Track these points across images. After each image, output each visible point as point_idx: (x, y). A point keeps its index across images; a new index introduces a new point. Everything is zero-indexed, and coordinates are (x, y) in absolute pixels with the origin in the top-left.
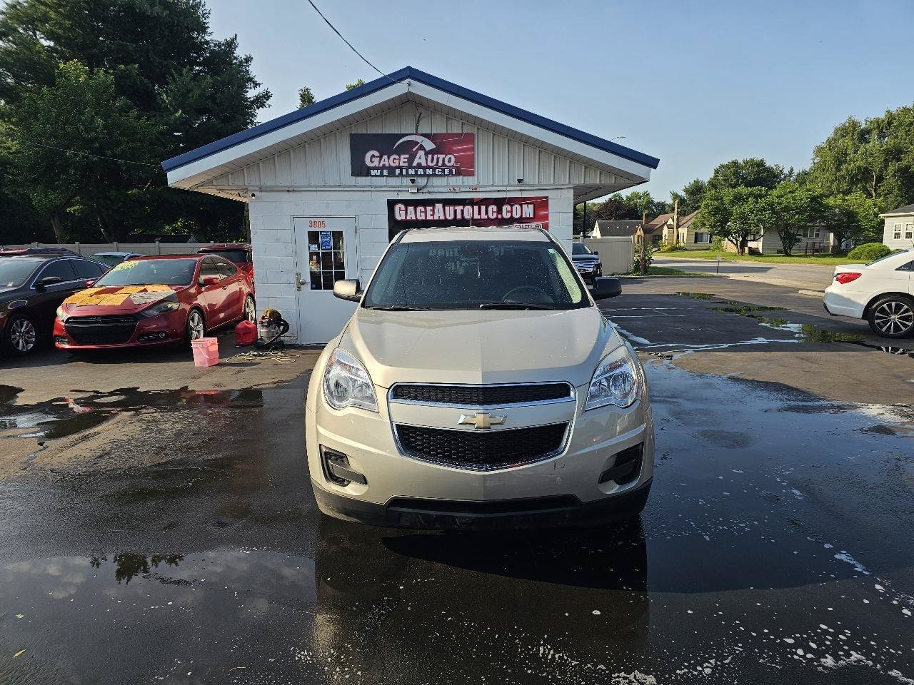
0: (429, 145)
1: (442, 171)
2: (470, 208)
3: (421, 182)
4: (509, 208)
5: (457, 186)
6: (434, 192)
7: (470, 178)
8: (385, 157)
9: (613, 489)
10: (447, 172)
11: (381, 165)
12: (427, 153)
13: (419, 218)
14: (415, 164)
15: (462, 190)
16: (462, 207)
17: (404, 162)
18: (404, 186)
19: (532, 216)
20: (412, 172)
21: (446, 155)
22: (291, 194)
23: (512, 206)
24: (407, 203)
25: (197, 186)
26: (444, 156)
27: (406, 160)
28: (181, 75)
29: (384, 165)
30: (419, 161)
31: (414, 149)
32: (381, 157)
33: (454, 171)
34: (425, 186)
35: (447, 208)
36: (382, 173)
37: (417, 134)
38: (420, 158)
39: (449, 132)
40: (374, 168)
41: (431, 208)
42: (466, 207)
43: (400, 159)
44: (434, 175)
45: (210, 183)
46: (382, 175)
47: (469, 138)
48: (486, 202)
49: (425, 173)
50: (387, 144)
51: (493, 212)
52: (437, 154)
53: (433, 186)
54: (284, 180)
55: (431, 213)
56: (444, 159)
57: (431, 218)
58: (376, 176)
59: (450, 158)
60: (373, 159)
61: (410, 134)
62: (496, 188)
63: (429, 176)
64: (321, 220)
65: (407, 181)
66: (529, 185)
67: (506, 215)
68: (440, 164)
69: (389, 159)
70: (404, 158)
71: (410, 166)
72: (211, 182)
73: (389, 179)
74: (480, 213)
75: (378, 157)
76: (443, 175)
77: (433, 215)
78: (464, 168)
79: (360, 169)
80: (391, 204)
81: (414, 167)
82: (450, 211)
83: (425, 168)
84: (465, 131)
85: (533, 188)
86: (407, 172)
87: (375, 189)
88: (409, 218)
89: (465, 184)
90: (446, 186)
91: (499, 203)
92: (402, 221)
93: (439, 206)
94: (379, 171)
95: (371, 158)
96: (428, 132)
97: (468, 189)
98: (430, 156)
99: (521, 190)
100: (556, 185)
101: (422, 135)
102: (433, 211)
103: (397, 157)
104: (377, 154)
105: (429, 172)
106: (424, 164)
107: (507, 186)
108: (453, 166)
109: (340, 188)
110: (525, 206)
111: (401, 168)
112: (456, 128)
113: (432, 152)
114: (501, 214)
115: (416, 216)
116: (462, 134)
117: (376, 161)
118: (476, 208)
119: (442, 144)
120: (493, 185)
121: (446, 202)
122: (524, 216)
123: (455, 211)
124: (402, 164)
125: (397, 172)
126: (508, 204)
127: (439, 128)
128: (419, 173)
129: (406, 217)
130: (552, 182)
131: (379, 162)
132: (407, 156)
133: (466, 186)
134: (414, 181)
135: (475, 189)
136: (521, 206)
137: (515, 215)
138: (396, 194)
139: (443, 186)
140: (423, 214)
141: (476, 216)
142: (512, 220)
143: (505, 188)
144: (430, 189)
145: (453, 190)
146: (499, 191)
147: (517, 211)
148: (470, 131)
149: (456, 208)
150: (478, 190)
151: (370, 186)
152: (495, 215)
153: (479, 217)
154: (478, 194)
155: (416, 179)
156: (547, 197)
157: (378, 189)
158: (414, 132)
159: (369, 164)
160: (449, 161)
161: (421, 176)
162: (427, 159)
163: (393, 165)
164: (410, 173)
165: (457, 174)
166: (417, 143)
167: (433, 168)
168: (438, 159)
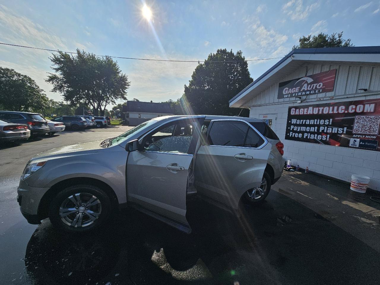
0: (310, 80)
1: (315, 91)
2: (327, 108)
3: (304, 97)
4: (354, 107)
5: (322, 98)
6: (310, 102)
7: (331, 93)
8: (290, 89)
10: (317, 91)
12: (308, 84)
13: (301, 114)
14: (302, 90)
15: (324, 99)
16: (322, 108)
18: (296, 101)
19: (372, 111)
21: (318, 83)
22: (260, 107)
23: (356, 106)
24: (296, 108)
29: (289, 93)
30: (304, 89)
31: (302, 84)
32: (288, 90)
33: (321, 90)
34: (305, 99)
36: (288, 96)
37: (306, 76)
38: (304, 87)
39: (322, 72)
40: (285, 95)
41: (307, 109)
42: (325, 108)
44: (310, 94)
46: (288, 97)
48: (338, 105)
49: (305, 93)
50: (292, 84)
51: (342, 109)
52: (313, 84)
53: (309, 99)
54: (259, 103)
55: (307, 111)
56: (316, 85)
57: (306, 114)
58: (286, 98)
59: (320, 85)
61: (302, 78)
62: (346, 96)
63: (308, 95)
64: (266, 115)
67: (351, 111)
68: (314, 88)
69: (292, 89)
70: (298, 88)
71: (300, 92)
73: (291, 98)
74: (333, 110)
76: (315, 93)
77: (307, 112)
80: (290, 109)
82: (316, 109)
83: (306, 91)
84: (332, 69)
85: (376, 93)
88: (296, 114)
89: (326, 96)
90: (316, 98)
91: (347, 104)
92: (293, 115)
93: (311, 108)
96: (311, 74)
97: (328, 98)
98: (309, 86)
99: (365, 96)
102: (308, 110)
103: (295, 88)
105: (308, 93)
106: (306, 89)
107: (355, 94)
108: (321, 88)
109: (274, 104)
110: (367, 106)
111: (295, 93)
112: (326, 69)
113: (311, 83)
114: (348, 110)
115: (299, 113)
117: (287, 91)
118: (331, 108)
119: (316, 79)
120: (344, 95)
121: (314, 106)
122: (365, 111)
123: (319, 110)
124: (296, 91)
125: (294, 95)
126: (353, 104)
127: (317, 71)
128: (303, 94)
129: (295, 114)
132: (299, 87)
133: (327, 97)
134: (300, 98)
135: (333, 98)
136: (364, 105)
137: (358, 111)
138: (292, 104)
139: (314, 99)
140: (303, 112)
141: (331, 112)
142: (355, 114)
143: (353, 96)
144: (308, 101)
145: (319, 99)
146: (347, 98)
147: (360, 108)
148: (335, 68)
149: (320, 108)
150: (334, 98)
151: (284, 102)
152: (343, 111)
153: (332, 113)
154: (334, 100)
155: (301, 97)
157: (286, 103)
158: (305, 76)
159: (284, 93)
160: (319, 86)
161: (304, 95)
162: (307, 87)
163: (293, 92)
164: (299, 95)
165: (322, 92)
166: (305, 80)
167: (310, 91)
168: (313, 86)
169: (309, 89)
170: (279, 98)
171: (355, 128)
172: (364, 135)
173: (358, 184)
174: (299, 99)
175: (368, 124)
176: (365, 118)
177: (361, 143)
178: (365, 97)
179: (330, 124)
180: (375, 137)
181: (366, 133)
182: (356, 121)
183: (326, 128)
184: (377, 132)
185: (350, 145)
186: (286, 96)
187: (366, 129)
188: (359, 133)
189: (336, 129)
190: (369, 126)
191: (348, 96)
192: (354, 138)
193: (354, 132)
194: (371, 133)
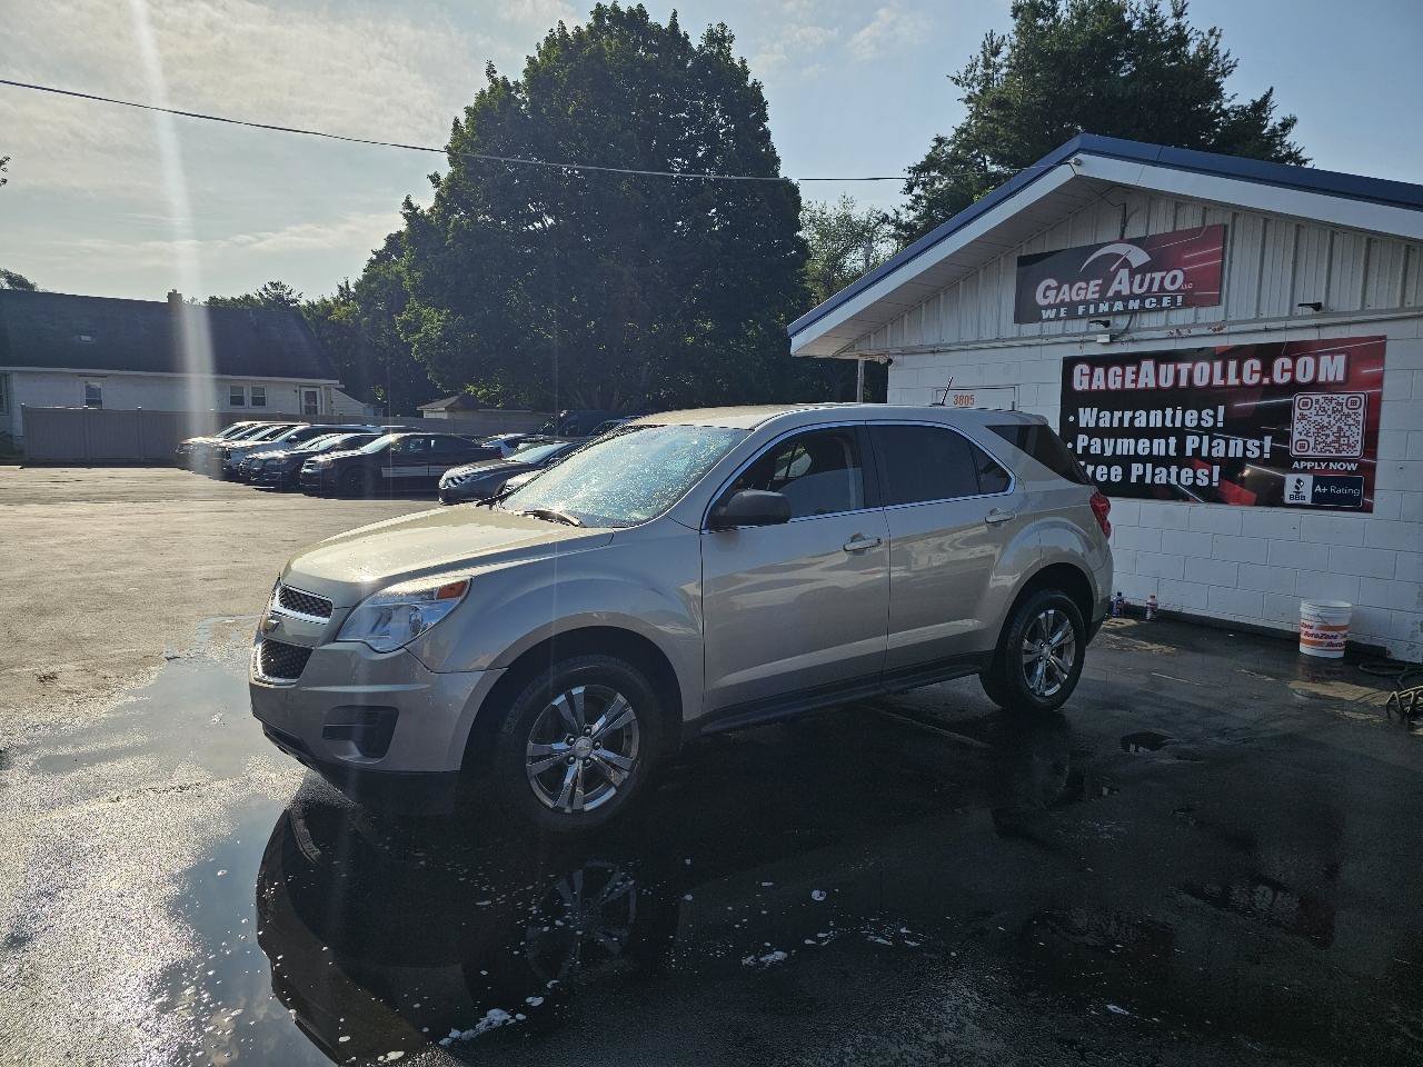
0: (1139, 257)
2: (1206, 366)
3: (1120, 323)
4: (1288, 363)
5: (1184, 326)
6: (1142, 340)
7: (1212, 309)
8: (1066, 287)
10: (1166, 302)
11: (1058, 301)
12: (1133, 273)
13: (1112, 387)
14: (1110, 294)
15: (1193, 332)
16: (1189, 365)
17: (1093, 293)
18: (1091, 334)
19: (1340, 378)
20: (1104, 308)
21: (1168, 271)
22: (938, 356)
23: (1295, 360)
24: (1094, 362)
26: (1164, 274)
27: (1097, 288)
29: (1062, 301)
30: (1119, 288)
31: (1112, 269)
32: (1058, 289)
33: (1180, 299)
34: (1127, 330)
35: (1163, 367)
36: (1058, 313)
37: (1122, 239)
38: (1120, 283)
39: (1179, 228)
40: (1049, 307)
41: (1134, 369)
42: (1199, 365)
43: (1087, 288)
44: (1143, 310)
46: (1057, 318)
47: (1216, 235)
48: (1241, 353)
49: (1126, 307)
50: (1070, 266)
51: (1253, 372)
52: (1152, 272)
53: (1139, 330)
54: (931, 339)
55: (1134, 377)
56: (1163, 278)
57: (1133, 386)
58: (1049, 320)
59: (1175, 278)
60: (1048, 293)
61: (1109, 243)
62: (1261, 326)
63: (1134, 312)
64: (970, 393)
65: (1096, 325)
66: (1339, 314)
67: (1280, 378)
68: (1155, 288)
69: (1071, 287)
70: (1094, 284)
71: (1102, 299)
72: (853, 346)
73: (1069, 323)
74: (1224, 375)
75: (1054, 288)
76: (1159, 309)
77: (1135, 381)
79: (1026, 311)
80: (1069, 364)
81: (1109, 300)
82: (1167, 370)
83: (1126, 299)
84: (1209, 222)
85: (1347, 319)
86: (1097, 308)
87: (1048, 342)
88: (1094, 387)
89: (1199, 321)
90: (1165, 327)
91: (1267, 354)
92: (1083, 393)
93: (1148, 366)
94: (1054, 311)
95: (1046, 293)
96: (1141, 234)
97: (1205, 331)
98: (1138, 277)
99: (1318, 326)
100: (1409, 310)
101: (1132, 241)
102: (1137, 373)
103: (1083, 285)
104: (1053, 283)
105: (1133, 305)
106: (1126, 292)
107: (1287, 319)
108: (1179, 290)
109: (999, 343)
110: (1325, 360)
111: (1086, 303)
112: (1190, 221)
113: (1143, 269)
114: (1270, 374)
115: (1107, 384)
116: (1200, 230)
117: (1052, 293)
118: (1218, 365)
119: (1162, 254)
120: (1255, 320)
121: (1161, 358)
122: (1322, 379)
123: (1177, 374)
124: (1090, 296)
125: (1081, 309)
126: (1286, 354)
127: (1161, 225)
128: (1115, 309)
129: (1090, 385)
130: (1397, 305)
131: (1057, 297)
132: (1100, 282)
133: (1202, 325)
134: (1107, 324)
135: (1220, 329)
136: (1317, 358)
137: (1300, 378)
138: (1077, 346)
139: (1158, 329)
140: (1119, 379)
141: (1218, 381)
142: (1294, 387)
143: (1282, 324)
144: (1135, 336)
145: (1175, 334)
146: (1266, 330)
147: (1305, 370)
148: (1219, 220)
149: (1179, 366)
150: (1225, 330)
151: (1039, 337)
152: (1256, 378)
153: (1222, 383)
154: (1225, 338)
155: (1110, 319)
156: (1384, 337)
157: (1050, 341)
158: (1118, 238)
159: (1040, 300)
160: (1173, 282)
161: (1119, 313)
162: (1131, 283)
163: (1075, 298)
164: (1101, 311)
165: (1186, 305)
166: (1119, 256)
167: (1142, 298)
168: (1152, 280)
169: (1137, 290)
170: (1020, 318)
171: (1296, 437)
172: (1324, 460)
173: (1322, 628)
174: (1101, 327)
175: (1333, 422)
176: (1321, 401)
177: (1318, 488)
178: (1316, 331)
179: (1220, 425)
180: (1353, 467)
181: (1328, 454)
182: (1297, 411)
183: (1206, 438)
184: (1359, 447)
185: (1287, 500)
186: (1051, 314)
187: (1329, 440)
188: (1310, 453)
189: (1240, 443)
190: (1335, 429)
191: (1269, 326)
192: (1296, 471)
193: (1295, 453)
194: (1344, 454)
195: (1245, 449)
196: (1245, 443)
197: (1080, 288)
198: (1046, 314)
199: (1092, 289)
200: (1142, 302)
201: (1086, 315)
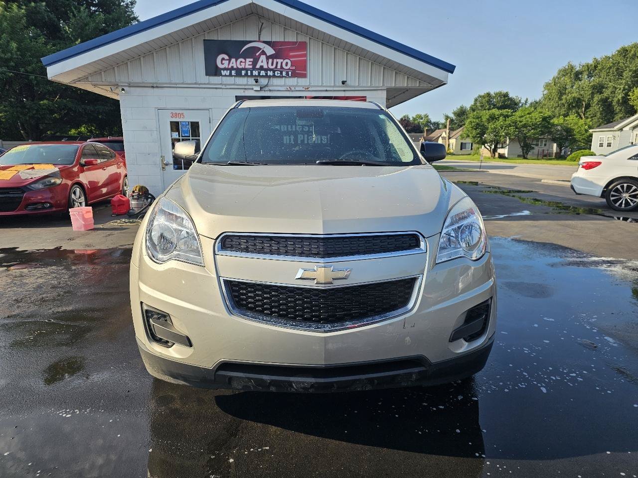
0: (270, 51)
1: (281, 73)
3: (264, 81)
5: (293, 86)
6: (274, 91)
7: (304, 79)
8: (233, 60)
9: (463, 347)
10: (284, 74)
11: (230, 67)
12: (268, 58)
14: (258, 66)
15: (297, 89)
17: (249, 65)
18: (250, 85)
20: (255, 73)
21: (284, 60)
22: (155, 89)
25: (75, 81)
26: (282, 60)
27: (251, 63)
28: (79, 11)
29: (232, 67)
30: (262, 64)
31: (257, 54)
32: (229, 60)
33: (290, 73)
34: (267, 86)
36: (231, 73)
37: (259, 41)
38: (262, 62)
39: (286, 40)
40: (225, 69)
43: (245, 62)
44: (274, 76)
45: (85, 79)
46: (230, 75)
47: (302, 46)
49: (266, 74)
50: (234, 49)
52: (276, 58)
53: (273, 86)
54: (150, 79)
56: (282, 63)
58: (226, 76)
59: (287, 63)
60: (224, 62)
61: (254, 42)
62: (325, 89)
63: (270, 77)
64: (181, 112)
65: (251, 81)
66: (350, 87)
68: (279, 67)
69: (236, 61)
70: (249, 61)
73: (237, 78)
75: (227, 60)
76: (282, 77)
78: (299, 71)
79: (213, 70)
80: (239, 100)
81: (257, 69)
83: (266, 70)
84: (299, 40)
85: (353, 89)
86: (252, 73)
87: (225, 87)
89: (299, 84)
90: (284, 86)
94: (228, 71)
95: (222, 61)
96: (269, 40)
97: (301, 89)
98: (270, 61)
99: (344, 91)
100: (373, 87)
101: (265, 42)
103: (243, 60)
104: (226, 57)
105: (270, 73)
106: (265, 67)
107: (333, 87)
108: (289, 69)
109: (197, 86)
111: (246, 70)
112: (291, 38)
113: (272, 57)
116: (296, 42)
117: (226, 63)
119: (280, 51)
120: (322, 86)
124: (247, 67)
125: (243, 73)
127: (278, 37)
128: (261, 74)
130: (369, 85)
131: (229, 64)
132: (252, 60)
133: (300, 86)
134: (257, 81)
135: (307, 88)
138: (242, 91)
139: (281, 86)
143: (331, 89)
144: (271, 88)
145: (289, 89)
146: (326, 91)
148: (303, 40)
150: (309, 89)
151: (221, 84)
154: (310, 92)
155: (259, 79)
156: (366, 97)
157: (228, 87)
158: (258, 40)
159: (220, 65)
160: (286, 65)
161: (263, 77)
162: (268, 63)
163: (240, 67)
165: (293, 76)
166: (260, 49)
167: (273, 70)
168: (277, 63)
169: (270, 66)
170: (209, 73)
183: (306, 136)
186: (228, 73)
191: (328, 89)
195: (321, 140)
196: (321, 137)
197: (241, 62)
198: (223, 73)
199: (248, 63)
200: (274, 72)
201: (246, 75)
